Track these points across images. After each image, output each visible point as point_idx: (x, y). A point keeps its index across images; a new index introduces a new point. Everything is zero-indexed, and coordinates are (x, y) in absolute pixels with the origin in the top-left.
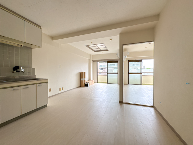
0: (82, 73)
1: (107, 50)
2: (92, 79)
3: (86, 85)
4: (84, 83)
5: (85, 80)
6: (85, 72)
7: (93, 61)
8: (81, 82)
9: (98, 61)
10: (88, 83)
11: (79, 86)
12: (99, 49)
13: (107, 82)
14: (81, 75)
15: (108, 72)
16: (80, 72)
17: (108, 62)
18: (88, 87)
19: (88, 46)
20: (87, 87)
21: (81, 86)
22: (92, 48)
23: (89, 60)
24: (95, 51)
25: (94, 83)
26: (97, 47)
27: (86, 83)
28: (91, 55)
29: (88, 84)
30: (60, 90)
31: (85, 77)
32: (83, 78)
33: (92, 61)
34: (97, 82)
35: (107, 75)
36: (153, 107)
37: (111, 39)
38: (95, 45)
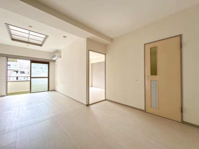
1: (40, 45)
13: (29, 90)
35: (30, 81)
36: (106, 100)
37: (65, 37)
38: (28, 31)
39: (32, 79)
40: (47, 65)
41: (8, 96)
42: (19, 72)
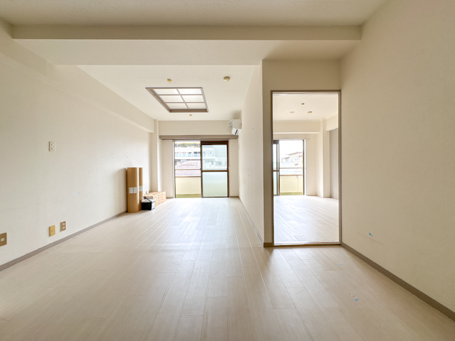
0: (134, 170)
1: (205, 110)
2: (159, 189)
3: (146, 207)
4: (138, 202)
5: (141, 193)
6: (140, 169)
7: (163, 138)
8: (128, 198)
9: (174, 138)
10: (152, 200)
11: (123, 209)
12: (183, 106)
13: (200, 193)
14: (130, 177)
15: (204, 169)
16: (126, 167)
17: (203, 143)
18: (152, 211)
19: (151, 90)
20: (149, 212)
21: (128, 211)
22: (164, 98)
23: (151, 134)
24: (171, 111)
25: (167, 198)
26: (179, 99)
27: (144, 201)
28: (155, 120)
29: (151, 203)
30: (51, 231)
31: (141, 184)
32: (134, 185)
33: (160, 137)
34: (172, 195)
35: (202, 177)
36: (340, 245)
37: (227, 78)
38: (175, 90)
39: (203, 173)
40: (226, 146)
41: (176, 199)
42: (214, 163)
